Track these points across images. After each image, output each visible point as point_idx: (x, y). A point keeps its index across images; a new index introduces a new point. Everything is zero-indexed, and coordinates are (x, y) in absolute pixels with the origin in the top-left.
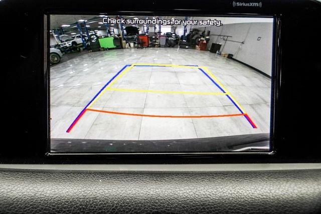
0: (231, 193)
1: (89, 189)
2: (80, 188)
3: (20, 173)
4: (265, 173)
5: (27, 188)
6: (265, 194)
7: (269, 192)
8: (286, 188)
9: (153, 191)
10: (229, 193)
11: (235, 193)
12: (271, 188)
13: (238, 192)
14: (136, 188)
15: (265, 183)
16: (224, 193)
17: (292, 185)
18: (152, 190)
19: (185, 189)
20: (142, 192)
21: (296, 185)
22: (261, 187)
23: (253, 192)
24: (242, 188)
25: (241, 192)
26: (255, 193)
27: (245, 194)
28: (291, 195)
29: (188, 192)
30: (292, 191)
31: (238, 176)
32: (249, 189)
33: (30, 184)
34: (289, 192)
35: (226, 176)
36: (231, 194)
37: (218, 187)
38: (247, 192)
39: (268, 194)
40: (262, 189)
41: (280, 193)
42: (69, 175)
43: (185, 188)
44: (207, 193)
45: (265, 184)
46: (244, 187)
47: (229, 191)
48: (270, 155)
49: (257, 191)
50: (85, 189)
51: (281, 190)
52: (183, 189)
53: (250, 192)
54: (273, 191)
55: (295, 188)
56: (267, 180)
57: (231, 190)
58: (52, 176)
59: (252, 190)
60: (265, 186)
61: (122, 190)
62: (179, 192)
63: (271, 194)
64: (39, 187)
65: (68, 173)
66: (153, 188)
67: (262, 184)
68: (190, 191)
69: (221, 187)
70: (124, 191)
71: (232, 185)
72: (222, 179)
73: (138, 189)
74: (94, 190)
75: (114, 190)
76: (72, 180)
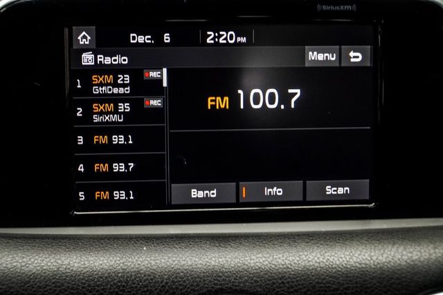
0: (318, 261)
1: (130, 260)
2: (118, 259)
3: (37, 241)
4: (364, 233)
5: (48, 260)
6: (363, 262)
7: (369, 259)
8: (392, 253)
9: (215, 261)
10: (316, 262)
11: (324, 261)
12: (373, 254)
13: (328, 259)
14: (192, 257)
15: (363, 247)
16: (309, 261)
17: (401, 249)
18: (213, 259)
19: (257, 258)
20: (200, 262)
21: (405, 249)
22: (359, 252)
23: (348, 259)
24: (333, 254)
25: (331, 260)
26: (351, 260)
27: (338, 263)
28: (398, 262)
29: (261, 261)
30: (400, 257)
31: (328, 238)
32: (343, 256)
33: (51, 255)
34: (396, 259)
35: (311, 238)
36: (319, 263)
37: (301, 254)
38: (341, 260)
39: (368, 262)
40: (359, 255)
41: (384, 260)
42: (102, 241)
43: (259, 255)
44: (287, 262)
45: (363, 249)
46: (336, 253)
47: (316, 259)
48: (371, 208)
49: (354, 258)
50: (124, 260)
51: (385, 256)
52: (254, 257)
53: (344, 259)
54: (374, 258)
55: (404, 253)
56: (366, 242)
57: (318, 258)
58: (80, 244)
59: (347, 257)
60: (364, 251)
61: (174, 261)
62: (249, 261)
63: (372, 262)
64: (63, 259)
65: (101, 239)
66: (215, 257)
67: (360, 248)
68: (264, 259)
69: (306, 253)
70: (176, 262)
71: (319, 250)
72: (307, 242)
73: (194, 259)
74: (137, 261)
75: (163, 260)
76: (106, 248)
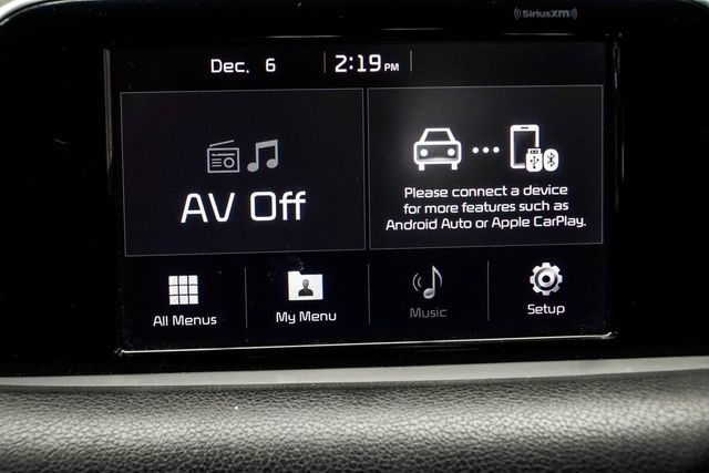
0: (520, 426)
1: (213, 427)
2: (193, 425)
3: (61, 397)
4: (595, 381)
5: (77, 428)
6: (594, 427)
7: (604, 422)
8: (641, 412)
9: (351, 428)
10: (517, 428)
11: (531, 426)
12: (609, 414)
13: (537, 424)
14: (314, 421)
15: (594, 403)
16: (505, 427)
17: (655, 407)
18: (349, 425)
19: (420, 422)
20: (327, 429)
21: (662, 407)
22: (587, 412)
23: (569, 424)
24: (544, 415)
25: (542, 425)
26: (574, 425)
27: (553, 429)
28: (652, 427)
29: (427, 427)
30: (654, 419)
31: (535, 389)
32: (560, 418)
33: (83, 419)
34: (648, 423)
35: (509, 389)
36: (522, 430)
37: (492, 415)
38: (557, 424)
39: (601, 428)
40: (588, 416)
41: (628, 424)
42: (167, 397)
43: (422, 418)
44: (470, 429)
45: (594, 406)
46: (550, 414)
47: (517, 422)
48: (605, 340)
49: (580, 422)
50: (203, 427)
51: (630, 417)
52: (415, 421)
53: (563, 423)
54: (612, 421)
55: (661, 412)
56: (599, 396)
57: (520, 422)
58: (131, 401)
59: (568, 420)
60: (596, 409)
61: (284, 428)
62: (407, 427)
63: (608, 427)
64: (103, 426)
65: (165, 394)
66: (352, 421)
67: (589, 405)
68: (431, 424)
69: (500, 414)
70: (289, 430)
71: (522, 409)
72: (502, 397)
73: (317, 424)
74: (224, 428)
75: (266, 427)
76: (173, 408)
